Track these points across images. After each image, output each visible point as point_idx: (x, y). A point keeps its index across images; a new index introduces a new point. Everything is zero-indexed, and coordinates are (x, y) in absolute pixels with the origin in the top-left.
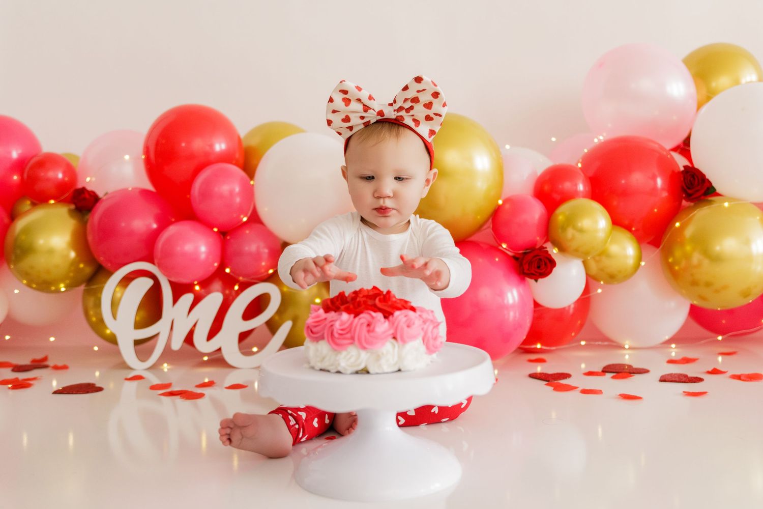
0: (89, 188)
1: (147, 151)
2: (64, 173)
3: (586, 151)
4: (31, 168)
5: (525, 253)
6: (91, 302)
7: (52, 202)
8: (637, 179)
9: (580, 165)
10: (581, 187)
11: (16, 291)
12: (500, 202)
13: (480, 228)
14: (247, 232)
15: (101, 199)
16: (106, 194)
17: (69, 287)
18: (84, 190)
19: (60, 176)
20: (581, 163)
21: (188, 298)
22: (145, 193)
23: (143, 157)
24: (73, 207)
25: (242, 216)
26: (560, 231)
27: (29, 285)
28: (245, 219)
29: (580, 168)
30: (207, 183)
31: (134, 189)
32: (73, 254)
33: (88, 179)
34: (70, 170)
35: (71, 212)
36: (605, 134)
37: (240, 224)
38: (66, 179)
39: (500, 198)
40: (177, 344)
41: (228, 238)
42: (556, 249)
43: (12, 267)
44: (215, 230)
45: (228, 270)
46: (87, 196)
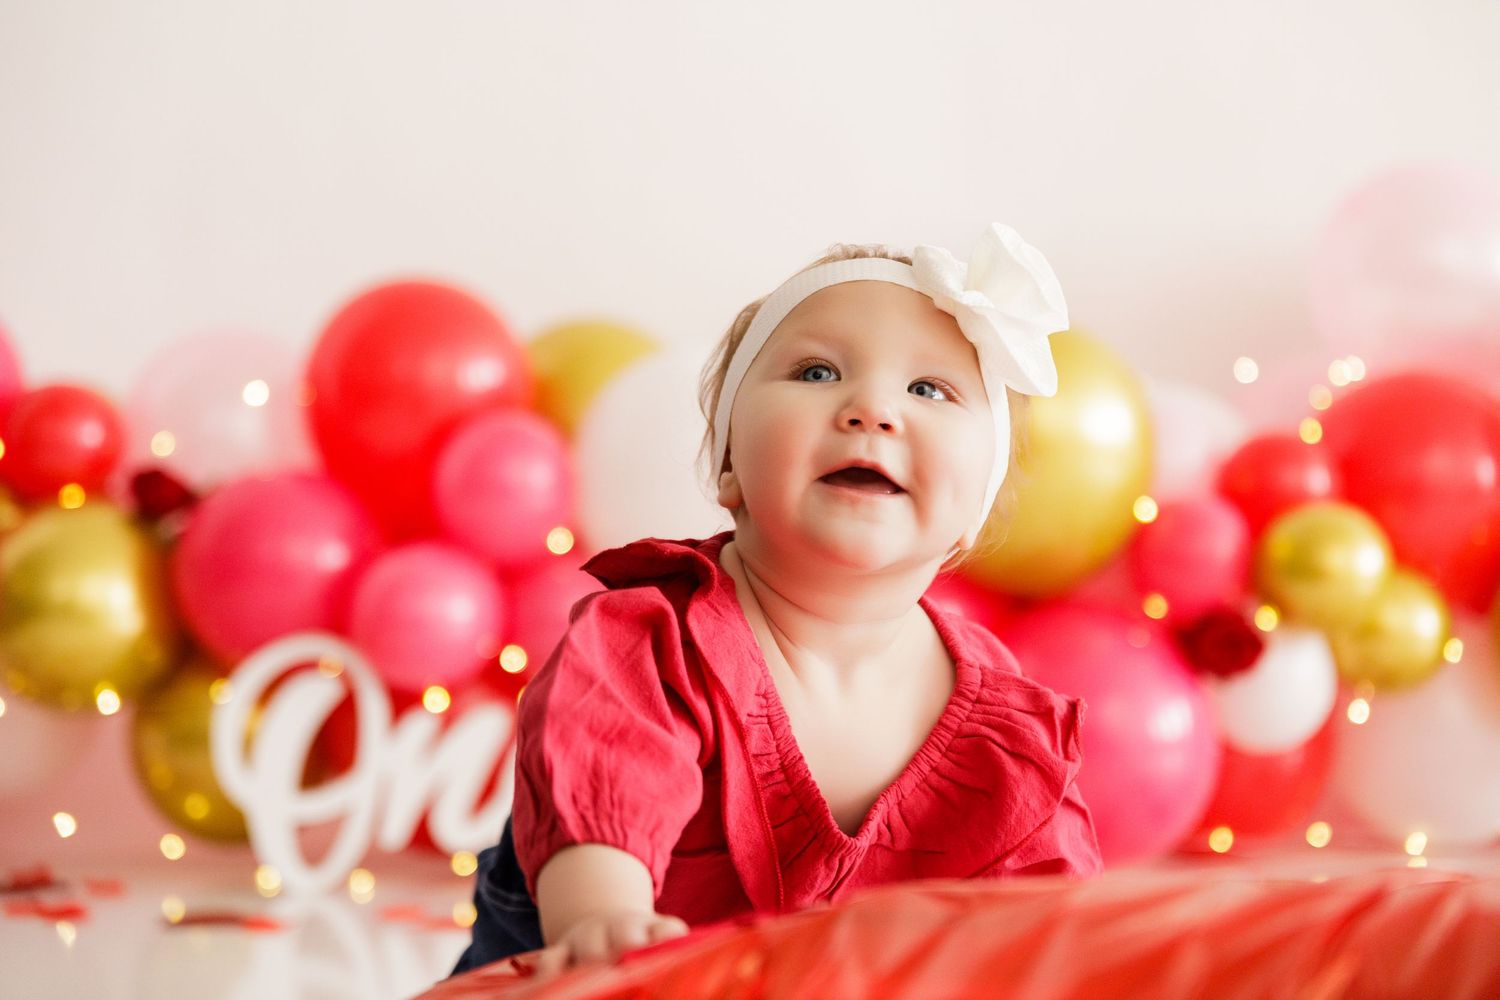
2: (101, 430)
8: (1438, 464)
9: (1311, 433)
10: (1318, 479)
13: (1100, 569)
15: (201, 498)
18: (155, 473)
19: (94, 438)
21: (418, 726)
22: (302, 480)
34: (113, 425)
38: (106, 444)
40: (397, 831)
42: (1272, 613)
46: (169, 490)
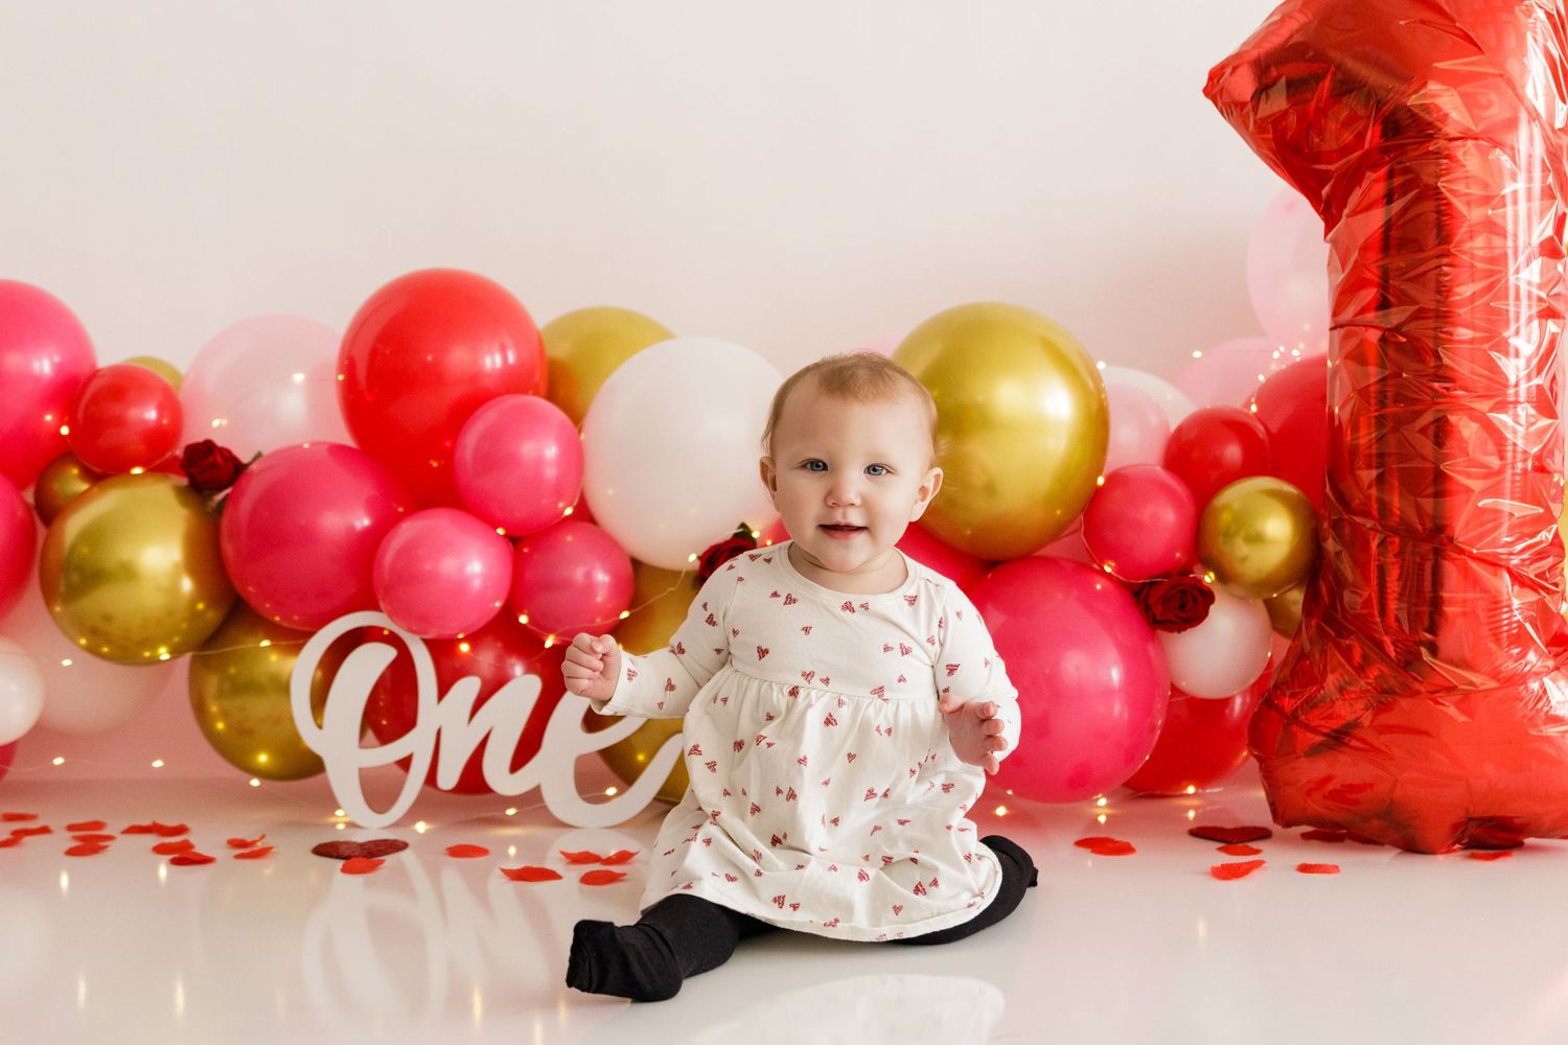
0: (220, 442)
1: (348, 365)
2: (160, 409)
3: (1261, 378)
4: (95, 399)
5: (1152, 584)
6: (212, 683)
7: (137, 471)
9: (1254, 408)
11: (67, 663)
12: (1101, 481)
13: (1057, 533)
14: (569, 538)
15: (246, 466)
16: (259, 456)
17: (176, 652)
18: (208, 446)
19: (151, 415)
20: (1257, 402)
22: (336, 451)
23: (341, 377)
24: (184, 481)
25: (561, 505)
26: (1221, 539)
27: (92, 650)
28: (569, 511)
29: (1255, 414)
30: (493, 437)
31: (314, 444)
32: (187, 585)
33: (216, 423)
34: (171, 404)
35: (181, 492)
36: (1302, 346)
37: (556, 521)
38: (165, 421)
39: (1099, 473)
41: (526, 550)
42: (1212, 575)
43: (58, 609)
44: (500, 531)
45: (523, 619)
46: (220, 460)
